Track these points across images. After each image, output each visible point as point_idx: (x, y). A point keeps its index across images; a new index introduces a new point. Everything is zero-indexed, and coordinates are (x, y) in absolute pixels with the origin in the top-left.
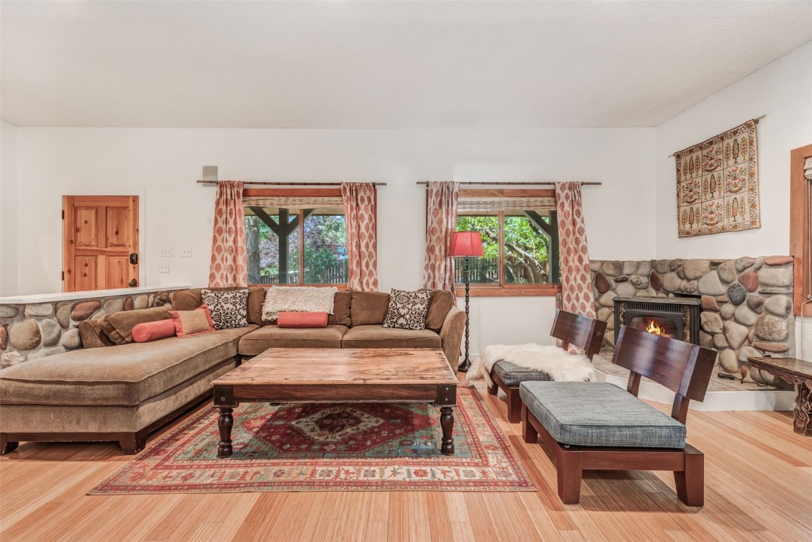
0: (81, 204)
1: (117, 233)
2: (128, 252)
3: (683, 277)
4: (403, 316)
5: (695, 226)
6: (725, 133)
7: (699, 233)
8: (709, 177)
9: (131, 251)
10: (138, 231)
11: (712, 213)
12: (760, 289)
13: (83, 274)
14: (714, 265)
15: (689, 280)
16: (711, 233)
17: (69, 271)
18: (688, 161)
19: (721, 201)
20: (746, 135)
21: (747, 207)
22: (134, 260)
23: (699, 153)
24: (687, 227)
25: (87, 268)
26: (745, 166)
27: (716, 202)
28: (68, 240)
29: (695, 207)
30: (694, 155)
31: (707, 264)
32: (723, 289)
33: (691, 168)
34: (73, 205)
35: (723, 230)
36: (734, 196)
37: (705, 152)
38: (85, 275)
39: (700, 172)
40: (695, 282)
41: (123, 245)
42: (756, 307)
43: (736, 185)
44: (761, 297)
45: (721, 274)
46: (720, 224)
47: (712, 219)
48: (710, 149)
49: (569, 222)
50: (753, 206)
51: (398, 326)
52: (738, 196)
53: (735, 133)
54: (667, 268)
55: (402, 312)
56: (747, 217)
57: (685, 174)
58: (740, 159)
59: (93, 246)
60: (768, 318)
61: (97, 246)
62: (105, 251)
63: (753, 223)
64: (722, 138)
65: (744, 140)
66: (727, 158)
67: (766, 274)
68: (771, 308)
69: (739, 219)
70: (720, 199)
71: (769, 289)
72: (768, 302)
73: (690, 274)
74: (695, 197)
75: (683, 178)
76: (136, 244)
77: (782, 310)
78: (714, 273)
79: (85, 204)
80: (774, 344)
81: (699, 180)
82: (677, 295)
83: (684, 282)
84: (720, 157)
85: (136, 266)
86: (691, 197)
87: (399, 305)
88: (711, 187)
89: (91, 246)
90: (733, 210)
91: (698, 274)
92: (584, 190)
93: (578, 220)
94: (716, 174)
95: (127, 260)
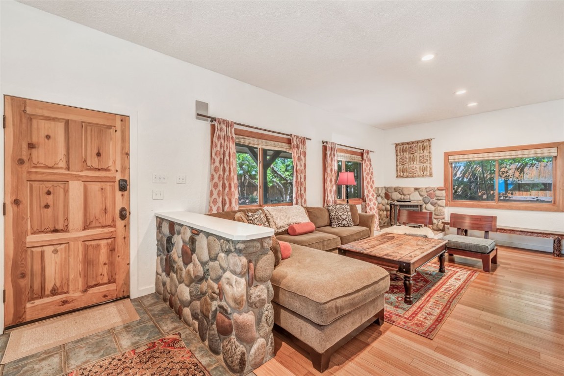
0: (39, 112)
1: (99, 154)
2: (115, 177)
3: (401, 193)
4: (345, 219)
5: (405, 174)
6: (420, 141)
7: (408, 177)
8: (412, 156)
9: (119, 177)
10: (128, 154)
11: (413, 169)
12: (435, 198)
13: (43, 204)
14: (416, 189)
15: (404, 195)
16: (413, 177)
17: (17, 202)
18: (402, 148)
19: (417, 166)
20: (427, 143)
21: (429, 169)
22: (124, 186)
23: (407, 146)
24: (402, 174)
25: (51, 196)
26: (427, 154)
27: (415, 166)
28: (13, 159)
29: (405, 167)
30: (405, 146)
31: (413, 189)
32: (421, 198)
33: (403, 151)
34: (25, 111)
35: (418, 176)
36: (423, 164)
37: (409, 146)
38: (47, 206)
39: (407, 153)
40: (408, 196)
41: (107, 170)
42: (433, 204)
43: (423, 161)
44: (436, 201)
45: (421, 193)
46: (416, 174)
47: (413, 172)
48: (412, 145)
49: (368, 169)
50: (431, 169)
51: (342, 225)
52: (425, 165)
53: (423, 142)
54: (393, 190)
55: (344, 217)
56: (428, 173)
57: (400, 153)
58: (425, 151)
59: (61, 168)
60: (439, 208)
61: (68, 169)
62: (81, 176)
63: (431, 175)
64: (417, 142)
65: (427, 145)
66: (420, 150)
67: (438, 193)
68: (441, 204)
69: (425, 173)
70: (416, 165)
71: (440, 198)
72: (439, 202)
73: (405, 193)
74: (405, 163)
75: (399, 154)
76: (126, 168)
77: (444, 205)
78: (417, 192)
79: (46, 113)
80: (441, 216)
81: (407, 156)
82: (398, 201)
83: (403, 197)
84: (417, 149)
85: (126, 193)
86: (403, 162)
87: (340, 214)
88: (412, 160)
89: (58, 168)
90: (423, 170)
91: (410, 193)
92: (370, 153)
93: (371, 169)
94: (415, 155)
95: (113, 187)
